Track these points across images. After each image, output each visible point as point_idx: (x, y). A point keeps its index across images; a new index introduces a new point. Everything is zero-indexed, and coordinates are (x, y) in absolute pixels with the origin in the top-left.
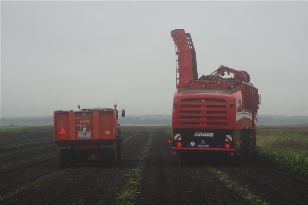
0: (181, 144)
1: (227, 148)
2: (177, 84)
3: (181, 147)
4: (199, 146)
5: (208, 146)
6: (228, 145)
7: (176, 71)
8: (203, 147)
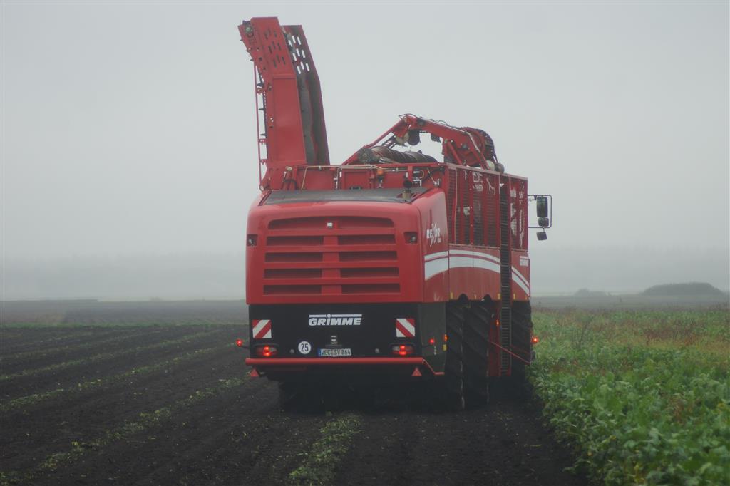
0: (273, 350)
1: (403, 356)
2: (263, 176)
3: (272, 356)
4: (324, 352)
5: (347, 352)
6: (403, 347)
7: (259, 140)
8: (334, 355)
